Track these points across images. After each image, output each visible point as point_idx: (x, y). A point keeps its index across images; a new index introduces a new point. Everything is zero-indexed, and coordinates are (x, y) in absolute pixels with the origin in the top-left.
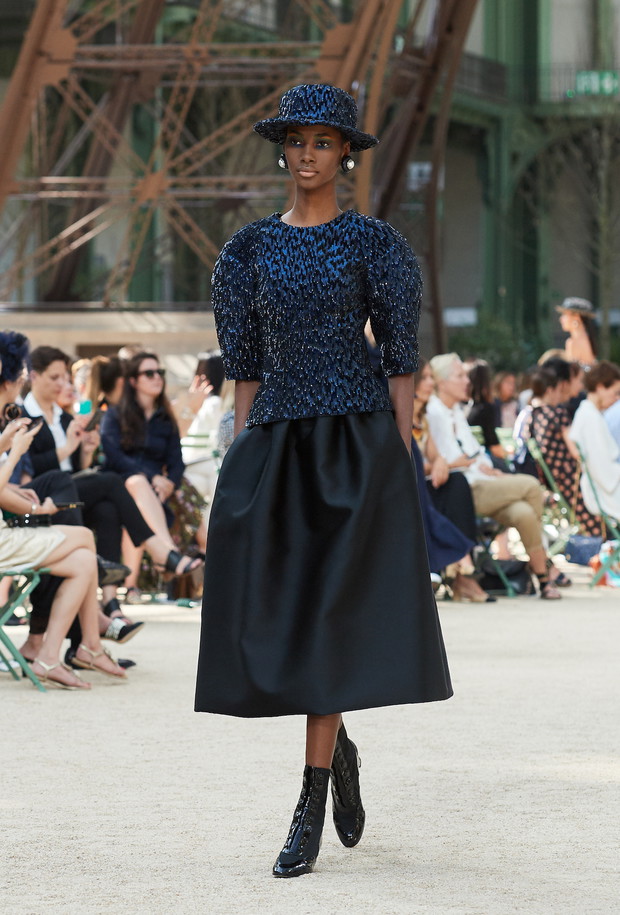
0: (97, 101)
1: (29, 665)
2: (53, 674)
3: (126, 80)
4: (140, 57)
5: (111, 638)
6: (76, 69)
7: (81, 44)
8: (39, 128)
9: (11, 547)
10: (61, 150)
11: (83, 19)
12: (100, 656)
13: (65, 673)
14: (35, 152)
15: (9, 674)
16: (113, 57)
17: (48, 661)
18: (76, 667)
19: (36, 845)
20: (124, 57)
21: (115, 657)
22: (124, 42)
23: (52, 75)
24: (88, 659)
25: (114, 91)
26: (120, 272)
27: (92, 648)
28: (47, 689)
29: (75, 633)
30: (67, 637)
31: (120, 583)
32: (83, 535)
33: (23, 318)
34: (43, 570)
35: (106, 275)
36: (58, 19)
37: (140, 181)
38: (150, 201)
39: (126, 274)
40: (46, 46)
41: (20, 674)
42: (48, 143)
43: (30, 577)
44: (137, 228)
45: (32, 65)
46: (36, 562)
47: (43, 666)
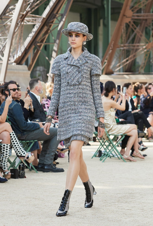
0: (137, 26)
1: (122, 156)
3: (144, 21)
4: (147, 16)
5: (140, 150)
6: (132, 19)
7: (134, 13)
8: (124, 32)
9: (118, 129)
10: (129, 38)
11: (134, 8)
12: (138, 154)
13: (130, 158)
14: (123, 38)
15: (118, 158)
16: (141, 16)
17: (127, 155)
18: (133, 156)
19: (125, 197)
20: (143, 16)
21: (142, 154)
22: (143, 13)
23: (127, 20)
24: (136, 155)
25: (141, 24)
26: (142, 65)
27: (137, 152)
28: (126, 161)
32: (134, 126)
33: (120, 76)
34: (125, 134)
35: (139, 66)
36: (128, 8)
37: (147, 44)
38: (149, 49)
39: (144, 66)
40: (126, 14)
41: (120, 158)
42: (126, 36)
43: (122, 136)
44: (146, 55)
45: (122, 18)
46: (124, 132)
47: (125, 156)
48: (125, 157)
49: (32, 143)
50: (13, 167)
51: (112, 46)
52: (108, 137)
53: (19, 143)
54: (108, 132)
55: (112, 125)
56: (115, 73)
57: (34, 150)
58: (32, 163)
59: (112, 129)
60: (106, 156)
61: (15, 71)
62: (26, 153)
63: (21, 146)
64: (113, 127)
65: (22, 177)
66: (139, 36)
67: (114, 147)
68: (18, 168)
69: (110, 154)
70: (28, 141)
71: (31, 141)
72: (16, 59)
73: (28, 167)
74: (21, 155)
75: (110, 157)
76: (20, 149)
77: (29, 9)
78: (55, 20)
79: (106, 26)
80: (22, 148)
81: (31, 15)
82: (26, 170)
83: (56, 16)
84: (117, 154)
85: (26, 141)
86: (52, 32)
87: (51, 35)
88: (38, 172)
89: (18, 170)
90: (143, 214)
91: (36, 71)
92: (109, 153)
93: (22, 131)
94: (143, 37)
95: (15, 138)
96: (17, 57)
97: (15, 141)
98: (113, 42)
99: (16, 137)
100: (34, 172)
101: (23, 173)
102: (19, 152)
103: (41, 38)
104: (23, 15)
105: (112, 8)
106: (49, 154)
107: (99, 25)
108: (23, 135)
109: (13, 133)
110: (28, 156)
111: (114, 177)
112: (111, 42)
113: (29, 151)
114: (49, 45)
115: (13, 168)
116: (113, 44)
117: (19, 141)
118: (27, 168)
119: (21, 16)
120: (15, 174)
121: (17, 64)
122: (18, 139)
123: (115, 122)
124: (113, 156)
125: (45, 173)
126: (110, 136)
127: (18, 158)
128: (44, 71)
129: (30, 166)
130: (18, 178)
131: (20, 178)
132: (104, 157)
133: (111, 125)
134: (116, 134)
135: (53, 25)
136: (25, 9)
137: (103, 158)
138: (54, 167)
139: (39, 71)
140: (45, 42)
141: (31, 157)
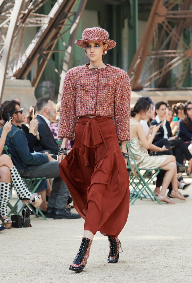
0: (173, 27)
1: (157, 197)
2: (164, 199)
3: (182, 21)
4: (186, 14)
5: (181, 189)
6: (167, 18)
7: (168, 11)
8: (156, 36)
9: (151, 162)
10: (162, 43)
11: (169, 3)
12: (178, 194)
13: (167, 199)
14: (155, 43)
15: (151, 200)
16: (178, 14)
17: (162, 196)
18: (170, 197)
19: (161, 251)
20: (181, 14)
21: (183, 194)
22: (181, 10)
23: (160, 20)
24: (174, 195)
25: (178, 24)
26: (180, 79)
27: (176, 192)
28: (162, 204)
29: (170, 187)
30: (168, 188)
31: (183, 172)
32: (172, 158)
33: (152, 93)
34: (161, 168)
35: (176, 80)
36: (161, 3)
37: (186, 51)
38: (189, 57)
39: (182, 79)
40: (158, 12)
41: (154, 199)
42: (159, 41)
43: (156, 170)
44: (185, 65)
45: (154, 17)
46: (158, 166)
47: (161, 197)
48: (160, 199)
49: (38, 181)
50: (15, 212)
51: (141, 53)
52: (137, 172)
53: (23, 182)
54: (138, 166)
55: (143, 156)
56: (145, 89)
57: (42, 190)
58: (39, 208)
59: (142, 161)
60: (136, 197)
61: (15, 88)
62: (31, 195)
63: (25, 185)
64: (145, 159)
65: (26, 225)
66: (176, 41)
67: (146, 185)
68: (21, 214)
69: (141, 194)
70: (34, 179)
71: (38, 179)
72: (16, 72)
73: (34, 212)
74: (25, 197)
75: (141, 199)
76: (24, 189)
77: (32, 7)
78: (67, 21)
79: (132, 27)
80: (26, 188)
81: (35, 14)
82: (31, 217)
83: (67, 15)
84: (150, 194)
85: (31, 179)
86: (63, 36)
87: (60, 41)
88: (47, 218)
89: (21, 216)
90: (186, 272)
91: (42, 87)
92: (139, 193)
93: (25, 166)
94: (181, 42)
95: (16, 175)
96: (18, 69)
97: (16, 178)
98: (142, 48)
99: (18, 174)
100: (43, 220)
101: (28, 221)
102: (22, 194)
103: (48, 45)
104: (24, 14)
105: (140, 5)
106: (61, 195)
107: (123, 27)
108: (27, 171)
109: (14, 168)
110: (34, 198)
111: (147, 224)
112: (140, 49)
113: (35, 192)
114: (58, 53)
115: (14, 214)
116: (141, 50)
117: (21, 179)
118: (32, 213)
119: (22, 15)
120: (17, 221)
121: (17, 78)
122: (20, 176)
123: (146, 153)
124: (145, 197)
125: (57, 220)
126: (141, 170)
127: (20, 201)
128: (51, 87)
129: (37, 211)
130: (21, 227)
131: (24, 227)
132: (133, 198)
133: (141, 157)
134: (148, 168)
135: (63, 27)
136: (27, 7)
137: (132, 200)
138: (68, 213)
139: (46, 87)
140: (54, 50)
141: (38, 199)
